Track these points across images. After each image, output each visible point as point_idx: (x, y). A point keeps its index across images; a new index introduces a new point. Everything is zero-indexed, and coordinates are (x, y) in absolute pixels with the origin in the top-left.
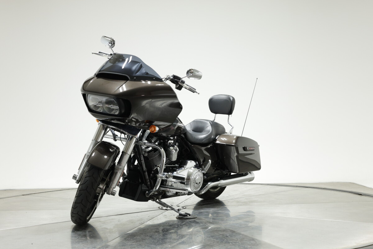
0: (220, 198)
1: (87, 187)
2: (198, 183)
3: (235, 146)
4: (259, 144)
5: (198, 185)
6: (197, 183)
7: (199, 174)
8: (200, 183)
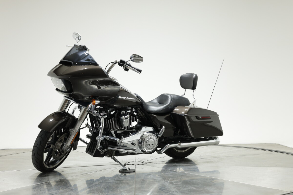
0: (189, 157)
1: (37, 144)
2: (151, 144)
3: (187, 115)
4: (218, 114)
5: (151, 146)
6: (149, 145)
7: (152, 137)
8: (153, 145)
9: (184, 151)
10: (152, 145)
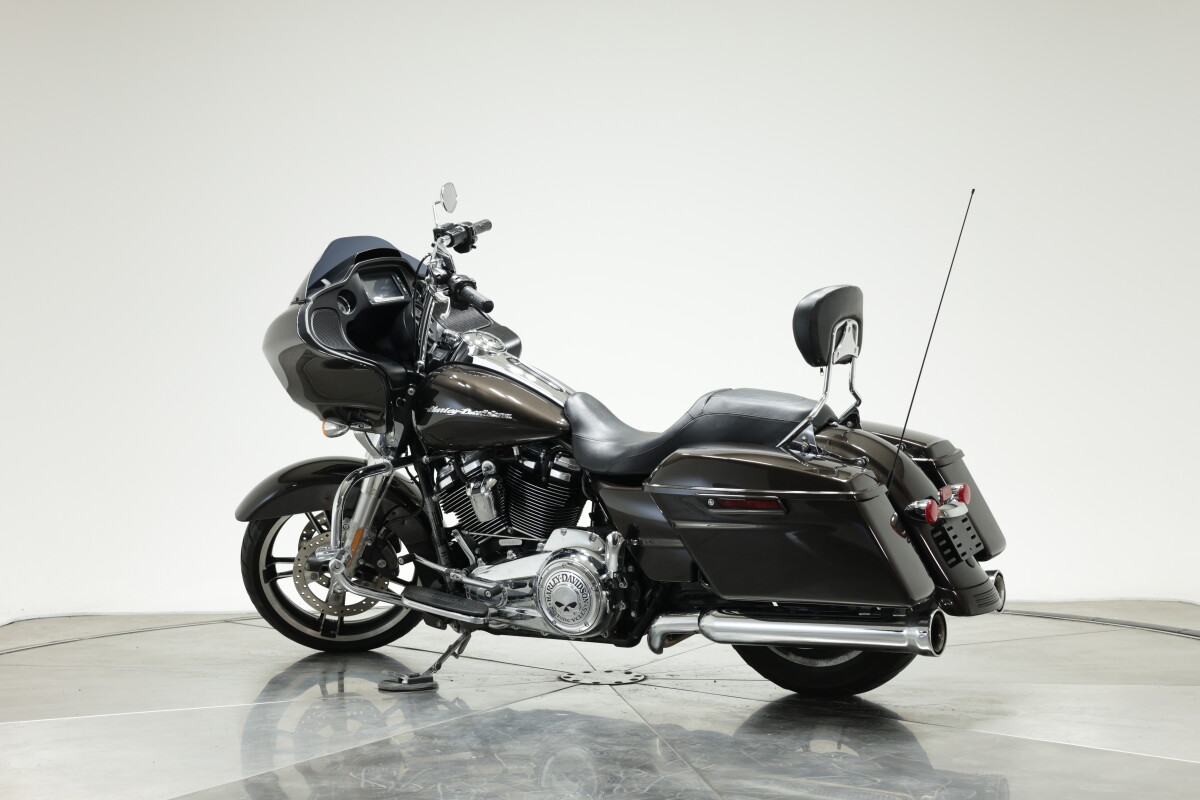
5: (566, 609)
6: (559, 605)
7: (569, 575)
8: (573, 605)
9: (822, 664)
10: (569, 608)
